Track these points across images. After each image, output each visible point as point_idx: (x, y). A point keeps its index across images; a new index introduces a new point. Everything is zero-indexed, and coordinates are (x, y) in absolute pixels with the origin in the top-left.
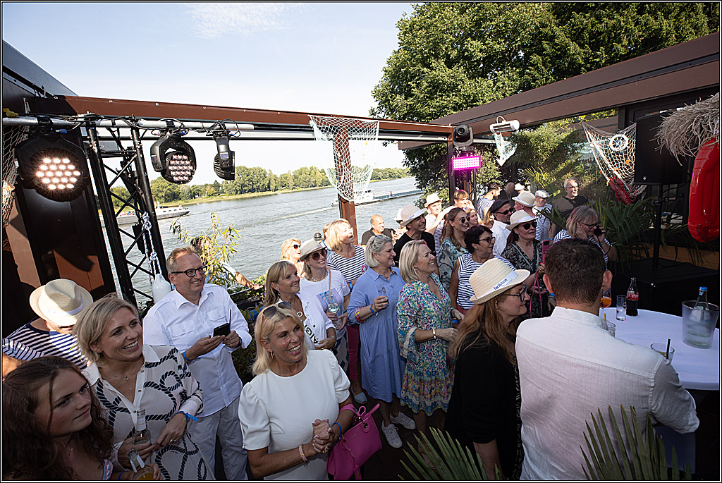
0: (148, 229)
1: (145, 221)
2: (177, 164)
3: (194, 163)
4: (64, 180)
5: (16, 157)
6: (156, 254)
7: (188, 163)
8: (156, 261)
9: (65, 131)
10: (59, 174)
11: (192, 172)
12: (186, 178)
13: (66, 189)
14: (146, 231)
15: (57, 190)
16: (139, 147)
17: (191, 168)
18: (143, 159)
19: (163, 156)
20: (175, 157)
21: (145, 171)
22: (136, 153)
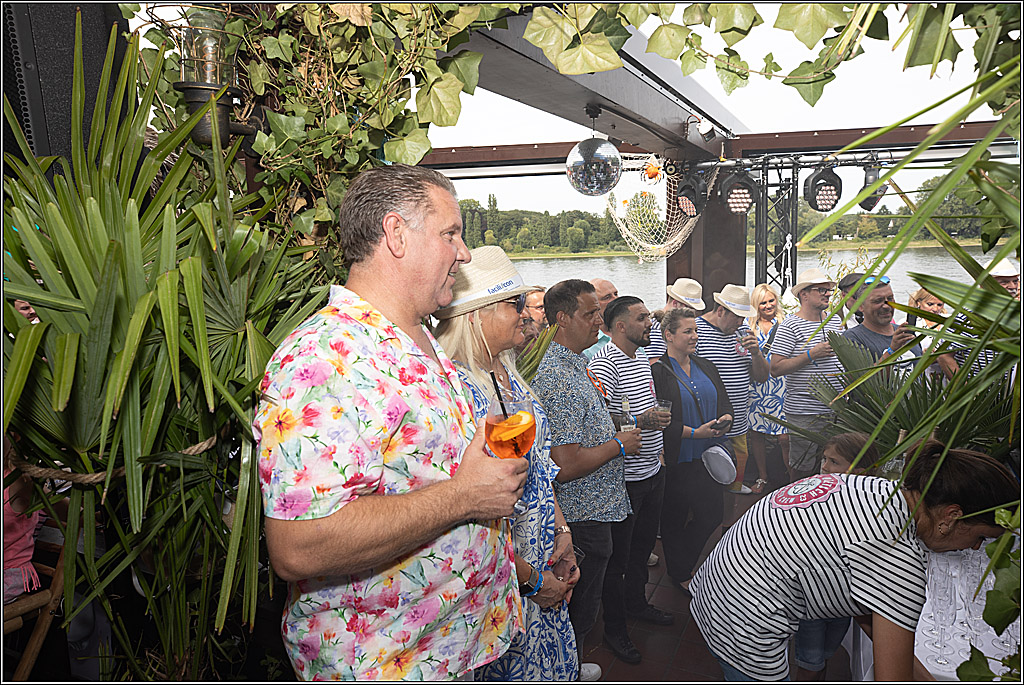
1: (788, 241)
2: (824, 194)
4: (742, 205)
6: (790, 270)
7: (834, 192)
8: (789, 276)
10: (740, 201)
11: (836, 202)
12: (829, 207)
13: (741, 212)
14: (787, 250)
15: (736, 212)
17: (836, 197)
19: (814, 187)
21: (796, 200)
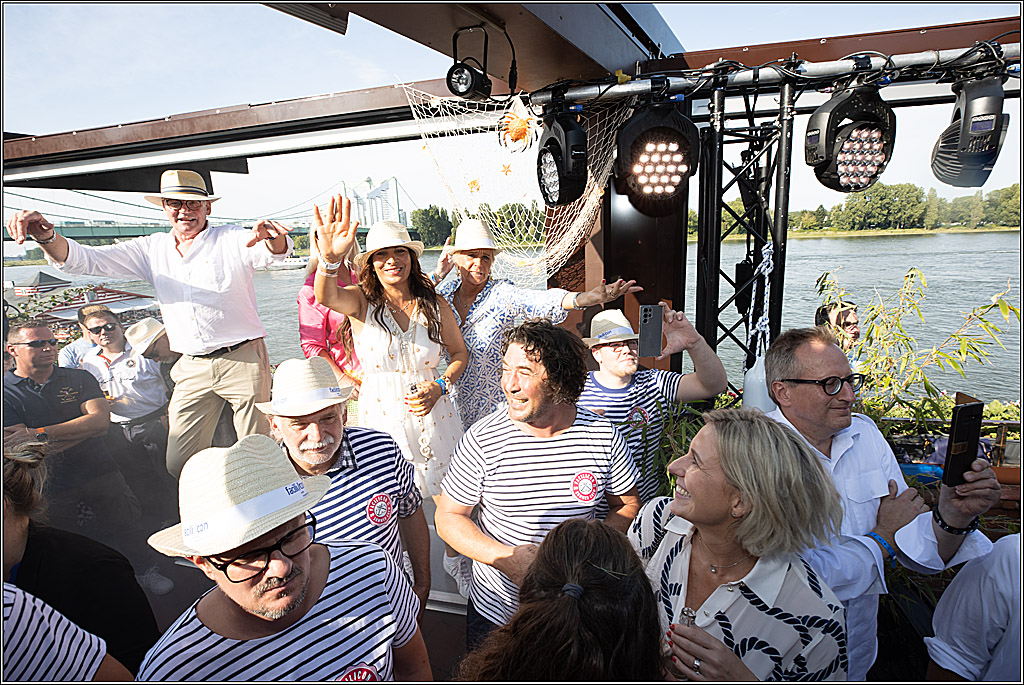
0: (766, 274)
1: (766, 258)
2: (856, 149)
3: (888, 149)
4: (665, 179)
5: (616, 143)
6: (768, 321)
7: (876, 146)
8: (764, 333)
9: (682, 97)
10: (660, 169)
11: (881, 166)
12: (864, 180)
13: (664, 194)
14: (761, 278)
15: (653, 193)
16: (789, 117)
17: (880, 158)
18: (790, 141)
19: (834, 131)
20: (855, 134)
21: (788, 164)
22: (781, 130)
